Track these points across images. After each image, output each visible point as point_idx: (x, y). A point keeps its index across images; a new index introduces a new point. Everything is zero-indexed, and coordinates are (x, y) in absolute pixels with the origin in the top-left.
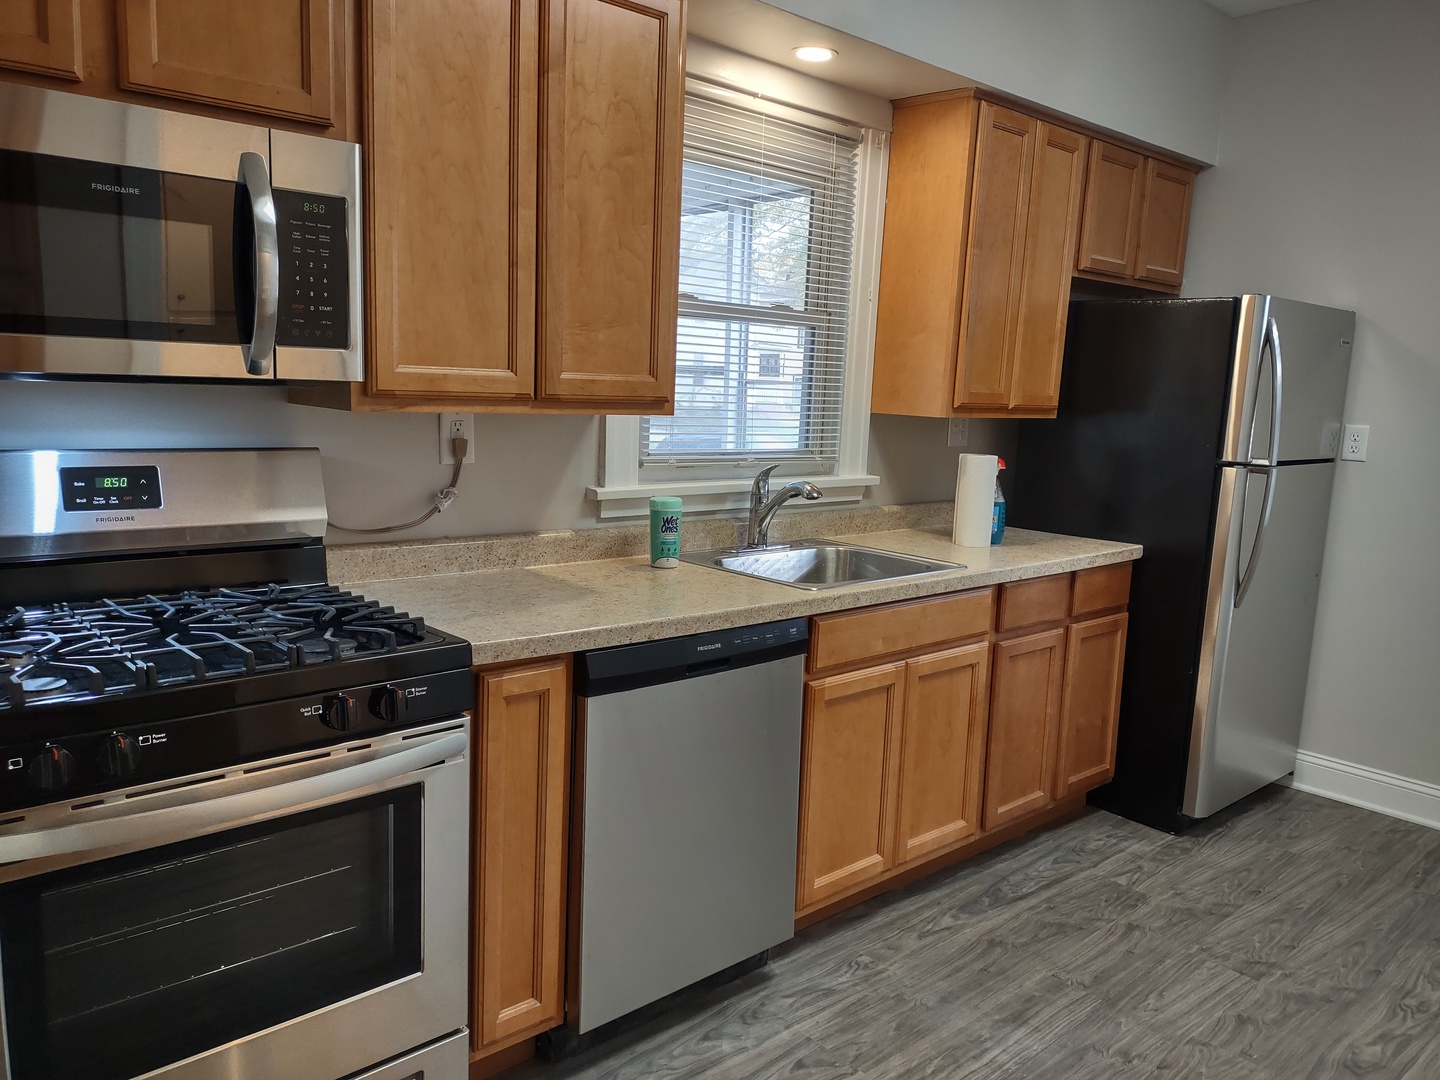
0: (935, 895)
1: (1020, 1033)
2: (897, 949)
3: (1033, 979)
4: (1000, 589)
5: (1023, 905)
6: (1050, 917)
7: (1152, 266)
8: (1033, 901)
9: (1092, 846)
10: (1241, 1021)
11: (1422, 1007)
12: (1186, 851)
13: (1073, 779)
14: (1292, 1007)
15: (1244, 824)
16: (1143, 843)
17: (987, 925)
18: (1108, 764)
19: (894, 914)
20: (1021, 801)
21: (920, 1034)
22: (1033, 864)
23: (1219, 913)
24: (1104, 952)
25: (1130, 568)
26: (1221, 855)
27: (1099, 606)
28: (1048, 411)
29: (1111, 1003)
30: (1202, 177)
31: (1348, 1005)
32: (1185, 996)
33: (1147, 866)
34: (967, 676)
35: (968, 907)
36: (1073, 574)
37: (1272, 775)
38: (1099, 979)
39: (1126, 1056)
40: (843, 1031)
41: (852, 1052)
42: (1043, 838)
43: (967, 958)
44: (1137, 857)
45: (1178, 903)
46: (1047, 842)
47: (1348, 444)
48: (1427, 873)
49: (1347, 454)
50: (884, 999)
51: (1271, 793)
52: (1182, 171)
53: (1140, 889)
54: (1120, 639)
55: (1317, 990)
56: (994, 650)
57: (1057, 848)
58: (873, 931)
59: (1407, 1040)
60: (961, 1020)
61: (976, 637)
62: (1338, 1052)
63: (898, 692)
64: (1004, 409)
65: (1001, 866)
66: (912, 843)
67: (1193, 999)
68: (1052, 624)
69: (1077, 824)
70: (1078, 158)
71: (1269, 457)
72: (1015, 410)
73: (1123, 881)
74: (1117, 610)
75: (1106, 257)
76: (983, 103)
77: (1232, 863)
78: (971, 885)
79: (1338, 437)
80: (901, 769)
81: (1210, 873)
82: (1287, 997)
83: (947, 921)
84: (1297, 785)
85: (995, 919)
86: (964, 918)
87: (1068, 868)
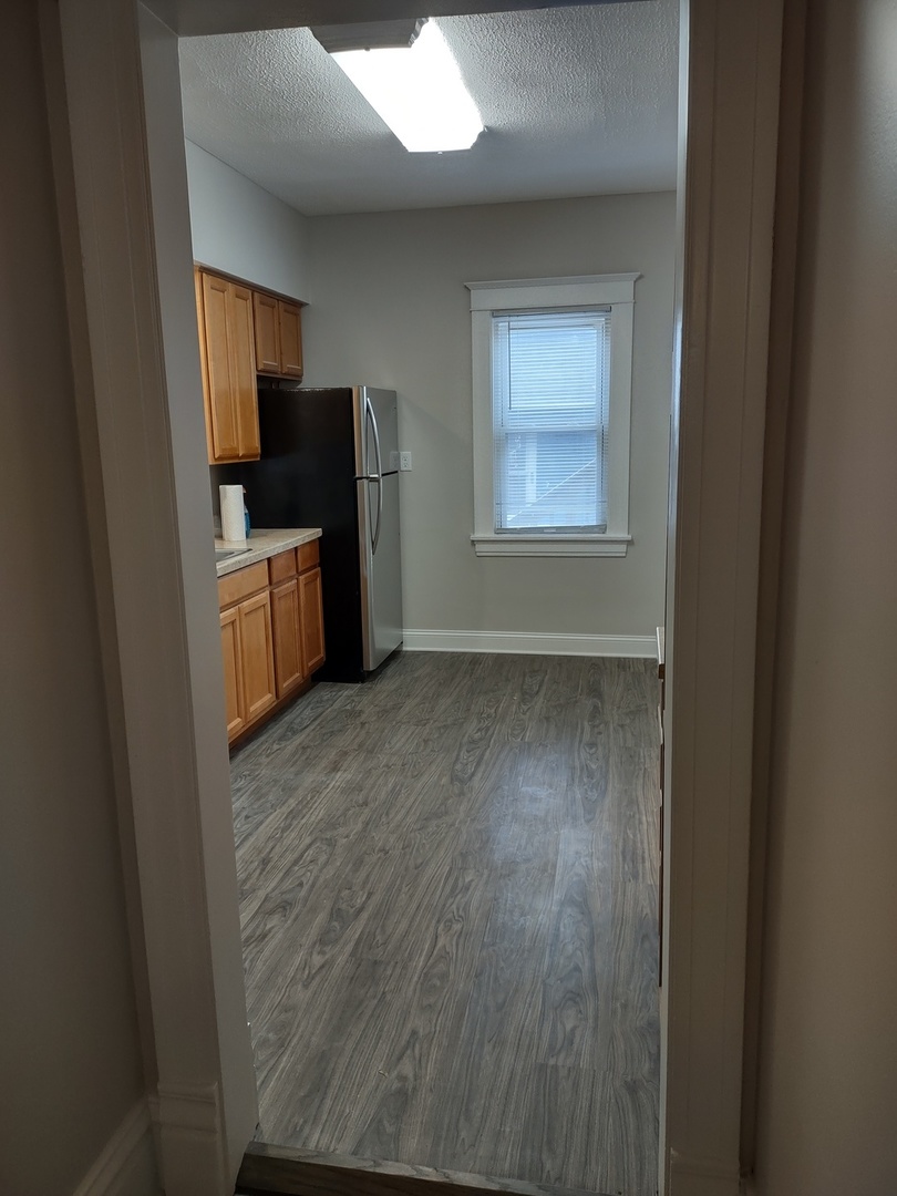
0: (262, 739)
1: (339, 774)
2: (260, 764)
3: (332, 755)
4: (269, 560)
5: (308, 730)
6: (324, 731)
7: (290, 366)
8: (312, 727)
9: (326, 698)
10: (426, 741)
11: (489, 716)
12: (370, 688)
13: (310, 664)
14: (442, 731)
15: (390, 670)
16: (348, 691)
17: (298, 741)
18: (322, 654)
19: (247, 753)
20: (291, 680)
21: (296, 789)
22: (302, 712)
23: (397, 707)
24: (357, 736)
25: (317, 543)
26: (385, 687)
27: (309, 565)
28: (256, 456)
29: (371, 752)
30: (303, 309)
31: (463, 723)
32: (400, 740)
33: (356, 699)
34: (261, 612)
35: (282, 738)
36: (296, 548)
37: (393, 647)
38: (360, 746)
39: (387, 766)
40: (258, 799)
41: (269, 805)
42: (300, 701)
43: (297, 757)
44: (348, 697)
45: (377, 709)
46: (302, 703)
47: (402, 462)
48: (473, 669)
49: (403, 468)
50: (268, 783)
51: (395, 655)
52: (294, 306)
53: (358, 708)
54: (319, 581)
55: (449, 722)
56: (271, 593)
57: (309, 703)
58: (243, 761)
59: (488, 729)
60: (309, 779)
61: (262, 589)
62: (466, 739)
63: (238, 622)
64: (237, 457)
65: (287, 718)
66: (252, 709)
67: (403, 740)
68: (291, 578)
69: (312, 691)
70: (249, 302)
71: (378, 473)
72: (243, 456)
73: (348, 707)
74: (314, 567)
75: (270, 363)
76: (204, 274)
77: (393, 687)
78: (277, 730)
79: (398, 458)
80: (243, 666)
81: (385, 694)
82: (439, 728)
83: (276, 747)
84: (405, 649)
85: (298, 739)
86: (283, 744)
87: (320, 710)
